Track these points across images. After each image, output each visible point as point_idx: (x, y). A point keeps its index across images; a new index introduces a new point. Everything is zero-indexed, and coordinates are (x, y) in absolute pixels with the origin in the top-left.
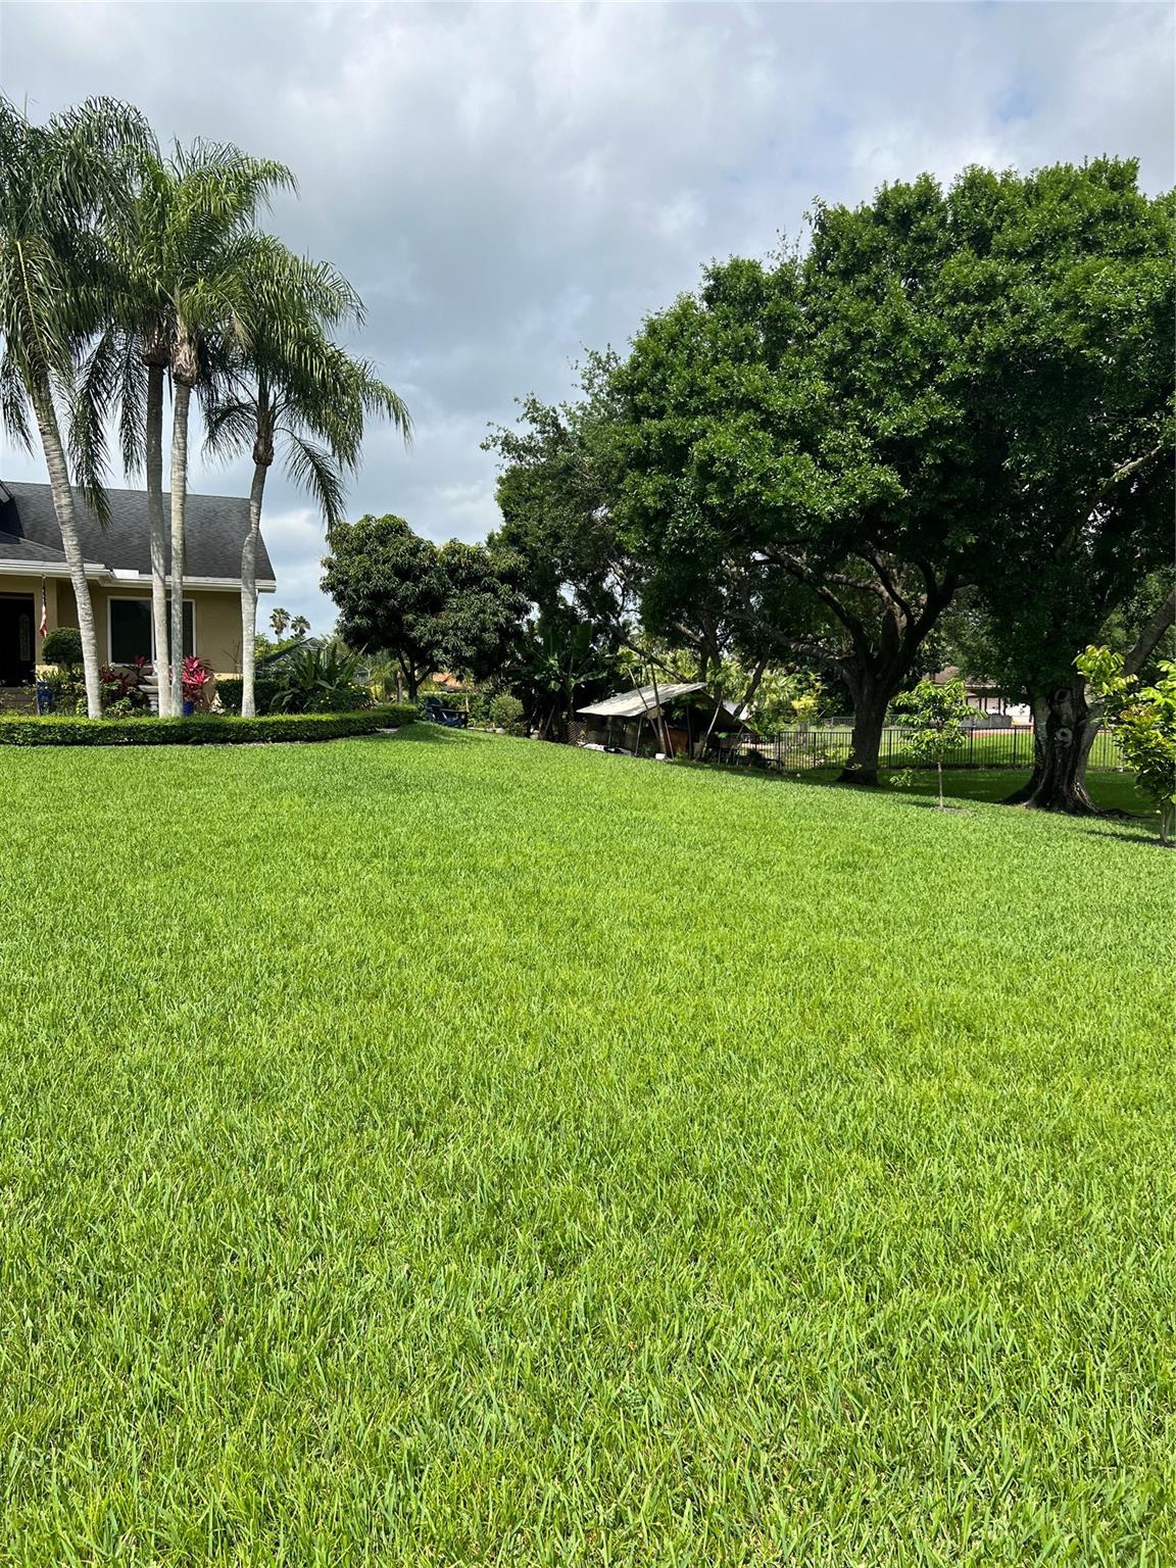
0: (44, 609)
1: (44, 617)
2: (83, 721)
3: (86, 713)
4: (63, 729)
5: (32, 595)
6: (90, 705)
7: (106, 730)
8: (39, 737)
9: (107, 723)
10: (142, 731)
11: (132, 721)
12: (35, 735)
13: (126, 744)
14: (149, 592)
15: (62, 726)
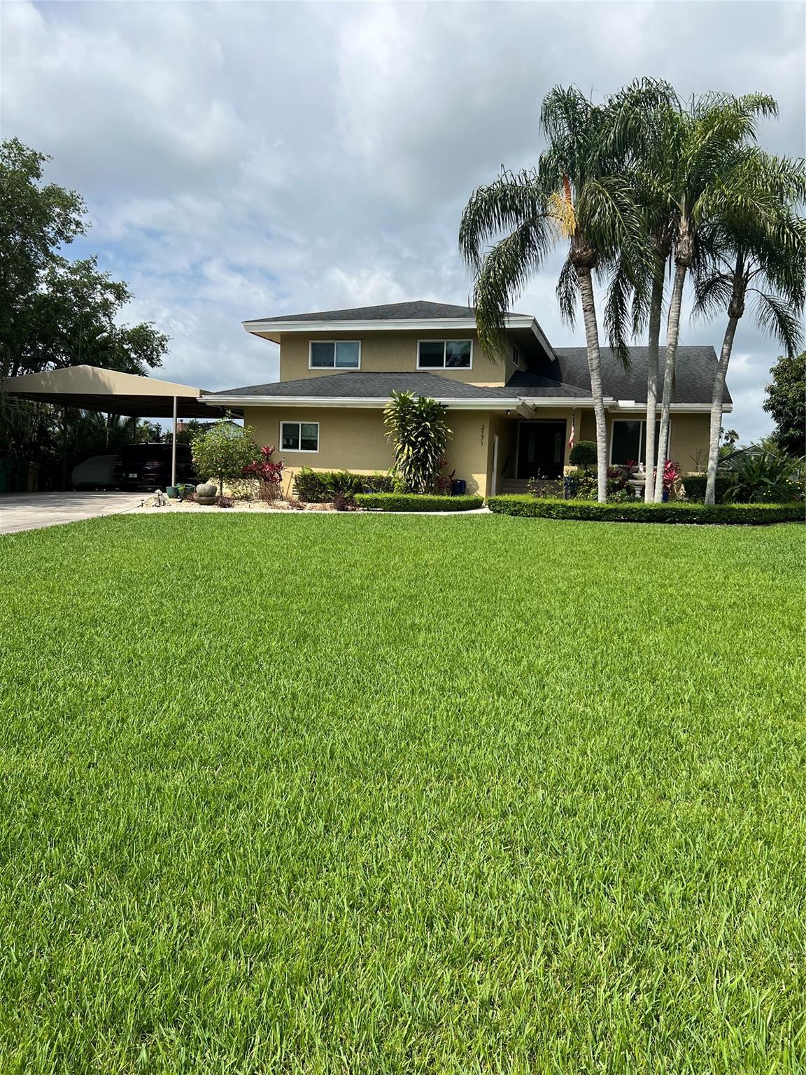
0: (573, 429)
1: (573, 434)
2: (595, 505)
3: (597, 499)
4: (582, 509)
5: (565, 420)
6: (599, 493)
7: (610, 511)
8: (567, 514)
9: (611, 506)
10: (634, 513)
11: (627, 505)
12: (564, 512)
13: (623, 521)
14: (645, 415)
15: (581, 507)
